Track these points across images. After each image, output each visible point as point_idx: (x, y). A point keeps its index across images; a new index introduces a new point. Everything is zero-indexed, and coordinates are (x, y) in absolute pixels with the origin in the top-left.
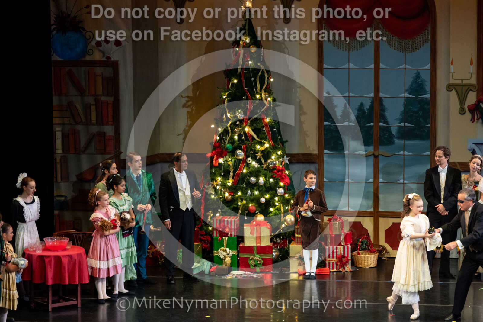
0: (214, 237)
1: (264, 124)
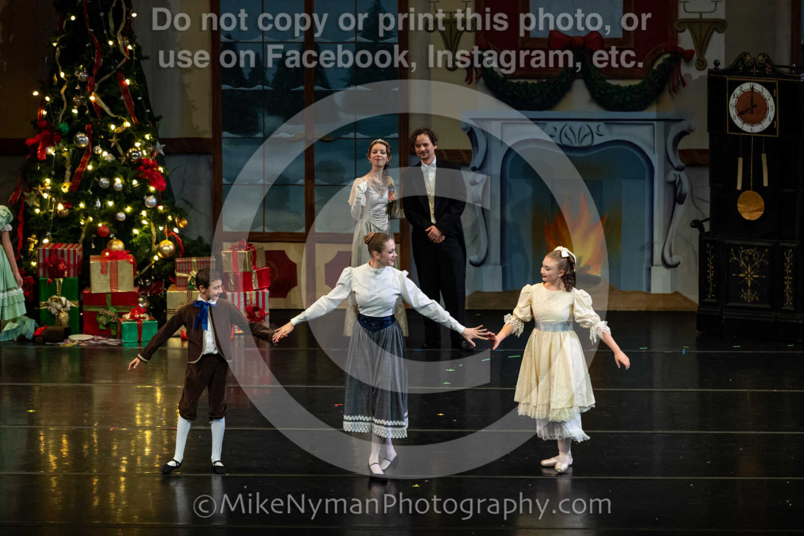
0: (40, 278)
1: (122, 89)
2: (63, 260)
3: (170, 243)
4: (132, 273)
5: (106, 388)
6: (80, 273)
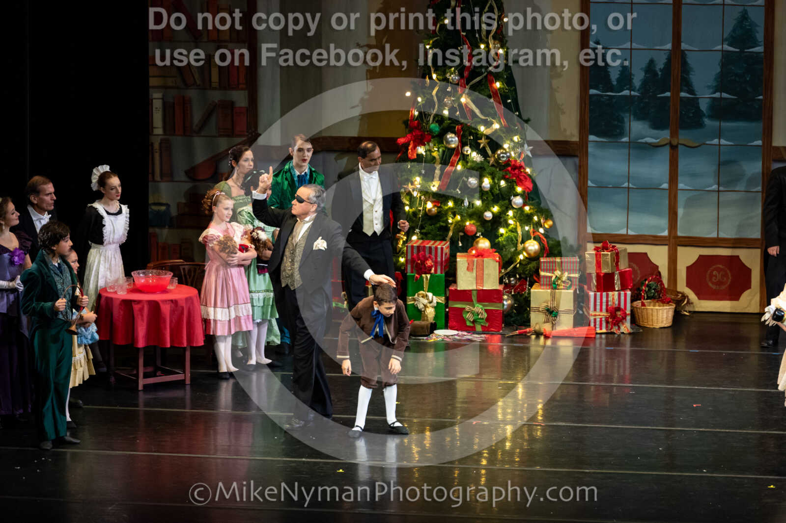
0: (408, 274)
1: (493, 92)
2: (430, 257)
3: (535, 242)
4: (498, 271)
5: (469, 382)
6: (447, 270)
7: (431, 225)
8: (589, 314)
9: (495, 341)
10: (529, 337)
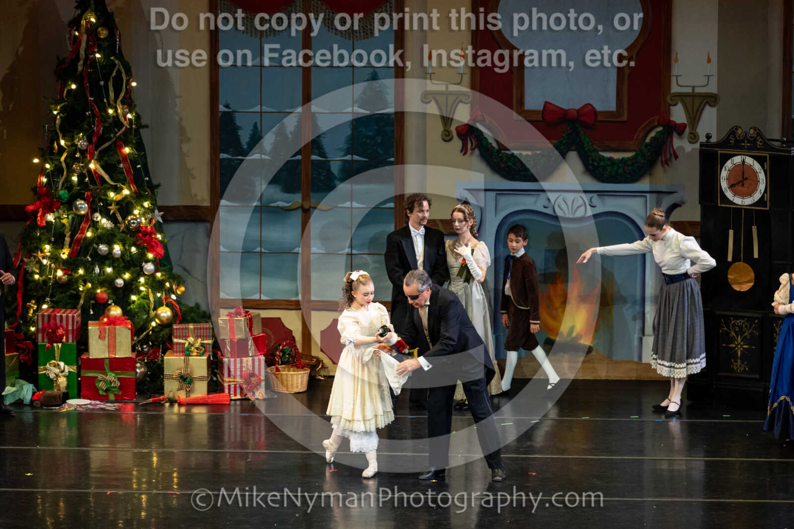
0: (39, 344)
1: (122, 157)
2: (61, 326)
3: (167, 309)
4: (130, 339)
5: (103, 452)
6: (79, 338)
7: (61, 293)
8: (223, 380)
9: (129, 410)
10: (163, 405)
